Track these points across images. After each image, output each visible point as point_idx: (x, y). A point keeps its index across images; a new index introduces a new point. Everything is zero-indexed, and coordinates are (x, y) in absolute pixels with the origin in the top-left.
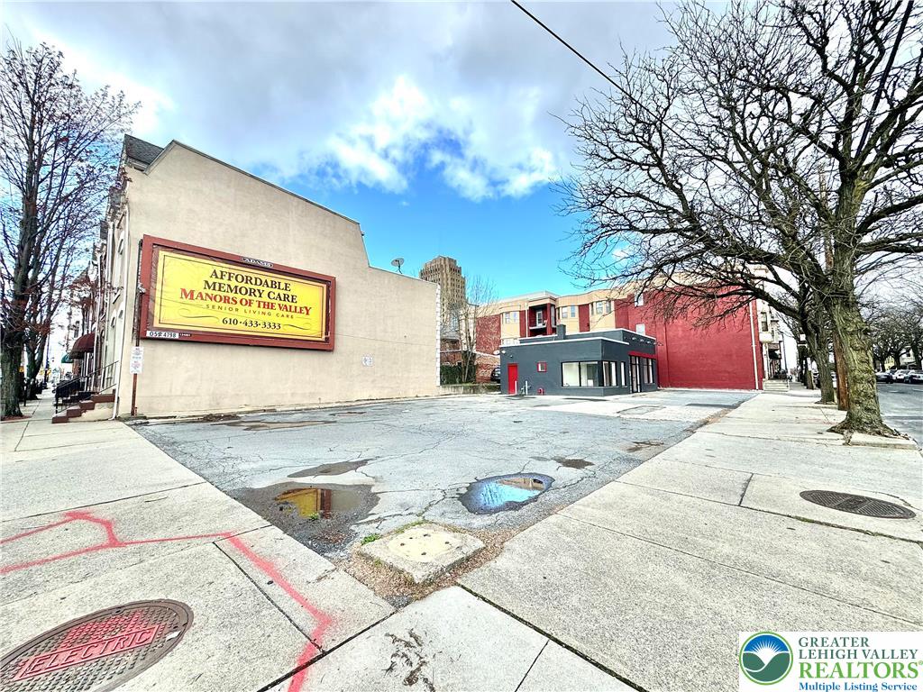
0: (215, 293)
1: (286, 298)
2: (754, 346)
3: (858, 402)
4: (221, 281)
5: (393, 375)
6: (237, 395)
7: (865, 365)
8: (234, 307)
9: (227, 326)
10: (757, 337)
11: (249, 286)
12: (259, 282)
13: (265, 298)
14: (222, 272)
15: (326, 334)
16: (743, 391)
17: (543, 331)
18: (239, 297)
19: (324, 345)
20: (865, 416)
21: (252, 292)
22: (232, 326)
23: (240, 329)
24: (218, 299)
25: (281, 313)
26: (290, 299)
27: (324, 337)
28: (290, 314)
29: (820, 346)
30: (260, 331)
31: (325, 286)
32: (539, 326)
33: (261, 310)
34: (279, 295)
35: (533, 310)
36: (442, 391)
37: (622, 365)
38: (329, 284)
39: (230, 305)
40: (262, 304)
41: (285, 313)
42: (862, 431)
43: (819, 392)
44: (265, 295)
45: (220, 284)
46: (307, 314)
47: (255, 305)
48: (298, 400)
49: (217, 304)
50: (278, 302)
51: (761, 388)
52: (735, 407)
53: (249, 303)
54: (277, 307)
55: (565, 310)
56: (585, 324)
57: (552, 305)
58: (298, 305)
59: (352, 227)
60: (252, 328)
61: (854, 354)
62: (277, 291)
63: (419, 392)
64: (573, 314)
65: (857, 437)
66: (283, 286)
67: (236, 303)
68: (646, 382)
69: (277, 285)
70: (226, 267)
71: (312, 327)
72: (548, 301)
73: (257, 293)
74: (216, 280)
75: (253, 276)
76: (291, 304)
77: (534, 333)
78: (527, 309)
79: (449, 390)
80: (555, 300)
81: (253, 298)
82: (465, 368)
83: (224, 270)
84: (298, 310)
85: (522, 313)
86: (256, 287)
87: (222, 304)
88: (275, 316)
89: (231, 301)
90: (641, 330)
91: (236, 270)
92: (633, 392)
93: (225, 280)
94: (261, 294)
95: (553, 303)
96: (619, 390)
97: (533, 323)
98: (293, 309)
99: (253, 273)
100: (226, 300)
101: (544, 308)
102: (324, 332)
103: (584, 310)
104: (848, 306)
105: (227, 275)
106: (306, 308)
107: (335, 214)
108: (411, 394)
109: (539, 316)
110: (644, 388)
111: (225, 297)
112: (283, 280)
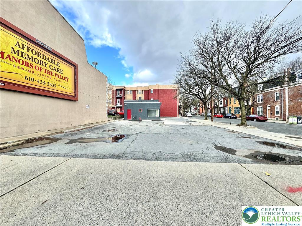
2: (177, 106)
5: (95, 113)
8: (32, 70)
9: (28, 81)
11: (39, 58)
17: (120, 98)
22: (31, 82)
25: (56, 78)
26: (60, 71)
27: (74, 94)
33: (46, 75)
36: (108, 119)
38: (75, 67)
44: (48, 66)
46: (67, 81)
47: (43, 71)
50: (54, 72)
51: (178, 117)
55: (128, 91)
58: (63, 76)
60: (42, 85)
64: (131, 93)
69: (54, 62)
73: (44, 64)
74: (19, 49)
75: (42, 53)
76: (61, 74)
77: (117, 98)
78: (115, 89)
83: (24, 43)
85: (113, 91)
86: (44, 61)
88: (53, 80)
89: (29, 65)
91: (32, 46)
95: (124, 88)
98: (61, 78)
103: (134, 92)
108: (100, 120)
109: (119, 93)
112: (57, 60)
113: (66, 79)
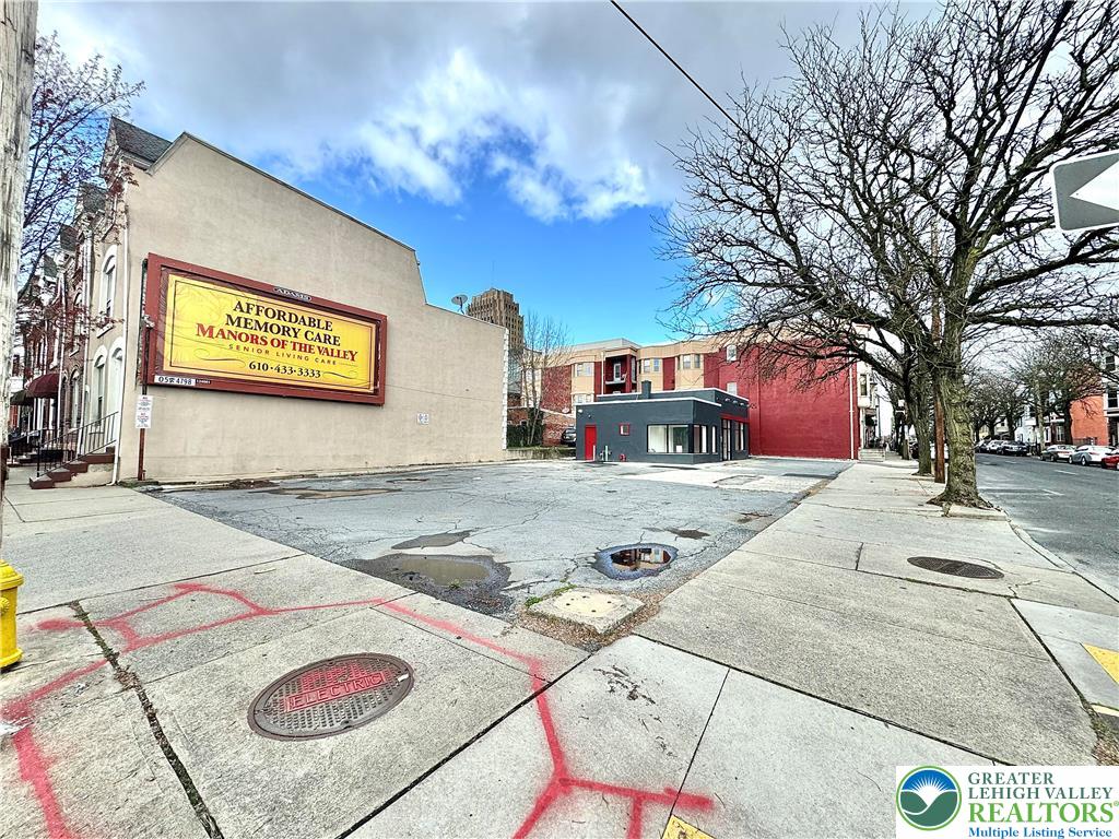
0: (240, 330)
1: (327, 339)
2: (851, 411)
3: (957, 474)
4: (247, 316)
5: (452, 435)
6: (267, 456)
7: (966, 438)
8: (264, 348)
9: (255, 371)
10: (855, 402)
11: (281, 323)
12: (293, 319)
13: (301, 339)
14: (248, 305)
15: (375, 384)
16: (837, 460)
17: (621, 387)
18: (269, 336)
19: (372, 398)
20: (963, 488)
21: (285, 331)
22: (262, 373)
23: (271, 375)
24: (244, 337)
25: (321, 357)
26: (332, 340)
27: (372, 388)
28: (332, 359)
29: (921, 414)
30: (295, 378)
31: (374, 326)
32: (617, 380)
33: (297, 353)
34: (318, 335)
35: (610, 361)
36: (508, 455)
37: (714, 429)
38: (378, 323)
39: (260, 347)
40: (298, 346)
41: (326, 358)
42: (960, 503)
43: (915, 463)
44: (301, 335)
45: (246, 319)
46: (353, 359)
47: (289, 347)
48: (341, 463)
49: (242, 345)
50: (317, 343)
51: (856, 457)
52: (833, 478)
53: (282, 344)
54: (315, 349)
55: (647, 363)
56: (669, 381)
59: (406, 255)
60: (286, 376)
61: (957, 425)
62: (316, 330)
63: (482, 457)
64: (656, 369)
65: (955, 509)
66: (323, 324)
67: (266, 343)
68: (737, 449)
70: (253, 299)
71: (357, 375)
72: (628, 352)
73: (292, 332)
74: (240, 314)
75: (287, 311)
77: (610, 389)
78: (603, 360)
79: (516, 455)
80: (636, 351)
81: (286, 338)
82: (531, 428)
83: (250, 301)
84: (342, 354)
85: (597, 365)
86: (289, 324)
87: (248, 344)
88: (313, 362)
89: (259, 341)
90: (732, 390)
91: (266, 302)
92: (723, 460)
93: (252, 315)
94: (296, 334)
96: (710, 458)
98: (335, 354)
99: (287, 308)
100: (254, 339)
102: (372, 383)
103: (669, 364)
104: (954, 377)
105: (255, 309)
106: (351, 352)
107: (386, 237)
108: (473, 458)
109: (617, 369)
110: (735, 455)
111: (252, 336)
112: (323, 317)
113: (349, 355)
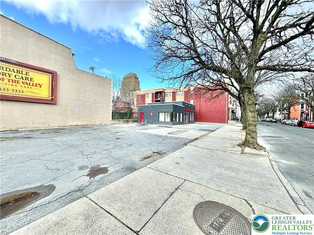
1: (27, 79)
2: (226, 109)
3: (249, 134)
7: (254, 119)
10: (228, 106)
12: (8, 70)
13: (13, 78)
15: (52, 96)
19: (52, 101)
20: (251, 140)
21: (4, 74)
25: (24, 85)
26: (29, 79)
27: (50, 98)
28: (29, 87)
30: (10, 93)
31: (51, 75)
32: (159, 99)
33: (11, 83)
34: (22, 77)
36: (112, 122)
37: (181, 114)
38: (54, 75)
40: (11, 81)
41: (26, 86)
42: (249, 147)
44: (13, 76)
46: (40, 87)
47: (6, 81)
48: (36, 125)
50: (21, 80)
51: (227, 123)
52: (214, 131)
53: (2, 79)
54: (21, 82)
55: (168, 94)
56: (174, 98)
57: (163, 92)
58: (35, 83)
59: (67, 50)
60: (5, 92)
62: (20, 75)
65: (247, 150)
66: (24, 73)
68: (191, 120)
69: (21, 72)
71: (44, 93)
72: (162, 90)
73: (7, 75)
76: (30, 82)
78: (154, 92)
80: (164, 90)
81: (4, 77)
84: (35, 85)
85: (153, 94)
88: (19, 87)
90: (192, 102)
92: (185, 124)
94: (10, 76)
95: (163, 91)
97: (156, 97)
98: (31, 84)
99: (4, 65)
101: (160, 92)
102: (50, 96)
103: (174, 94)
106: (39, 84)
107: (57, 42)
110: (190, 122)
112: (25, 70)
113: (39, 86)
